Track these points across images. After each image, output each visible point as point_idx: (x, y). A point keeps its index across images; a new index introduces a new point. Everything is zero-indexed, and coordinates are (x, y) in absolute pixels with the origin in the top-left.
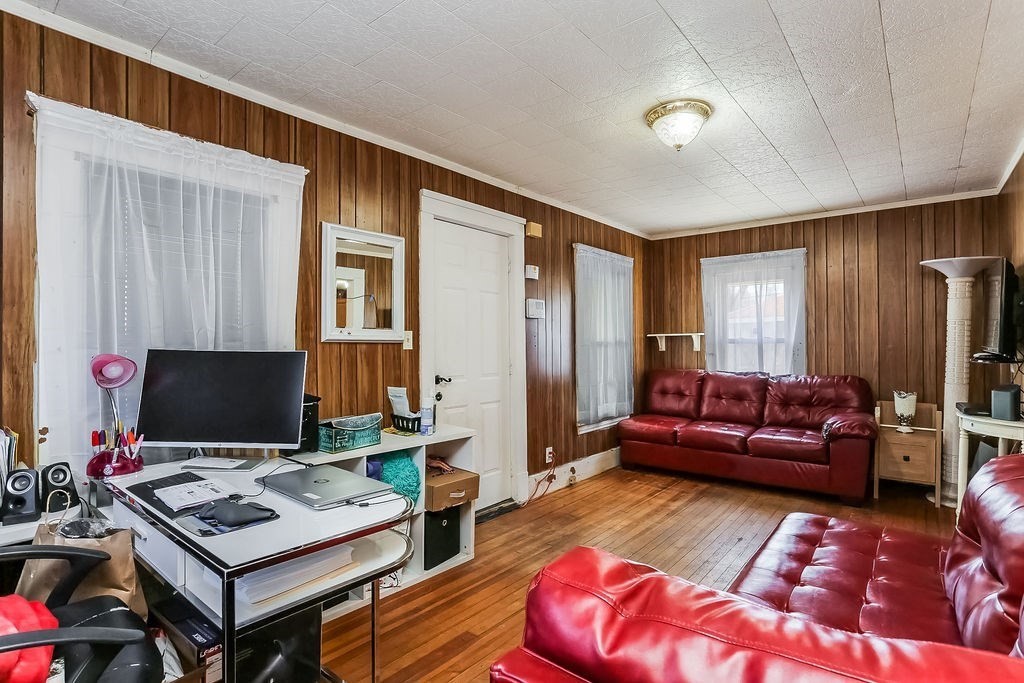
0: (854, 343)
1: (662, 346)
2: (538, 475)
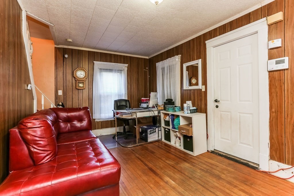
2: (282, 164)
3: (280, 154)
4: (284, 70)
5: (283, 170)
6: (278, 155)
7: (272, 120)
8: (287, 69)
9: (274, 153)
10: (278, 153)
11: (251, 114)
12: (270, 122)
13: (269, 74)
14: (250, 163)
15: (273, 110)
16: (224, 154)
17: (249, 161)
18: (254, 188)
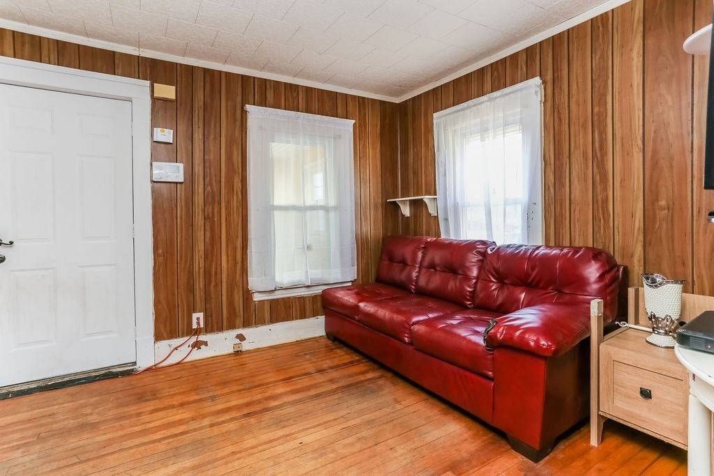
0: (605, 201)
1: (406, 211)
2: (176, 340)
3: (171, 324)
4: (177, 183)
5: (176, 349)
6: (168, 328)
7: (159, 270)
8: (182, 183)
9: (162, 327)
10: (168, 324)
11: (114, 265)
12: (155, 274)
13: (152, 187)
14: (114, 370)
15: (160, 251)
16: (34, 386)
17: (108, 368)
18: (164, 397)
